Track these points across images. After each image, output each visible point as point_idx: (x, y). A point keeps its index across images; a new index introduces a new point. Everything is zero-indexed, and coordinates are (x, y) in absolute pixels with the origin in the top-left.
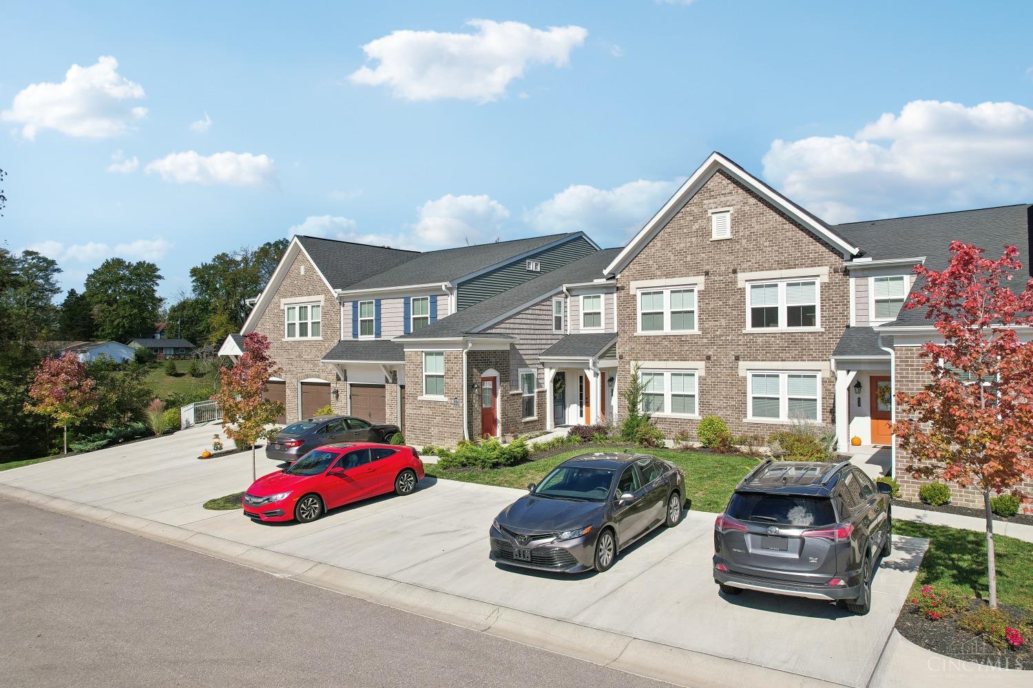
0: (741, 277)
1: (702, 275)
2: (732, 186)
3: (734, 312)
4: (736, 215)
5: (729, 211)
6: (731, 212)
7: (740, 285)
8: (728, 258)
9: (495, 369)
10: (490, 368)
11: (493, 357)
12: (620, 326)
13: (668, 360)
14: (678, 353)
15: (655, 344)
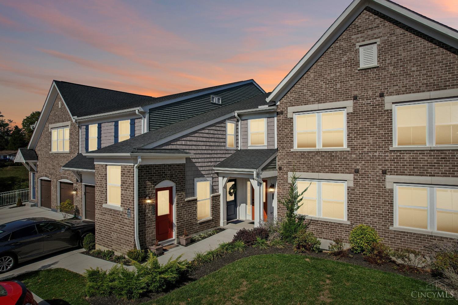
0: (388, 99)
1: (351, 99)
2: (378, 21)
3: (381, 132)
4: (383, 45)
5: (376, 43)
6: (378, 43)
7: (387, 107)
8: (375, 84)
9: (171, 180)
10: (166, 179)
11: (169, 170)
12: (279, 144)
13: (320, 172)
14: (329, 166)
15: (308, 158)
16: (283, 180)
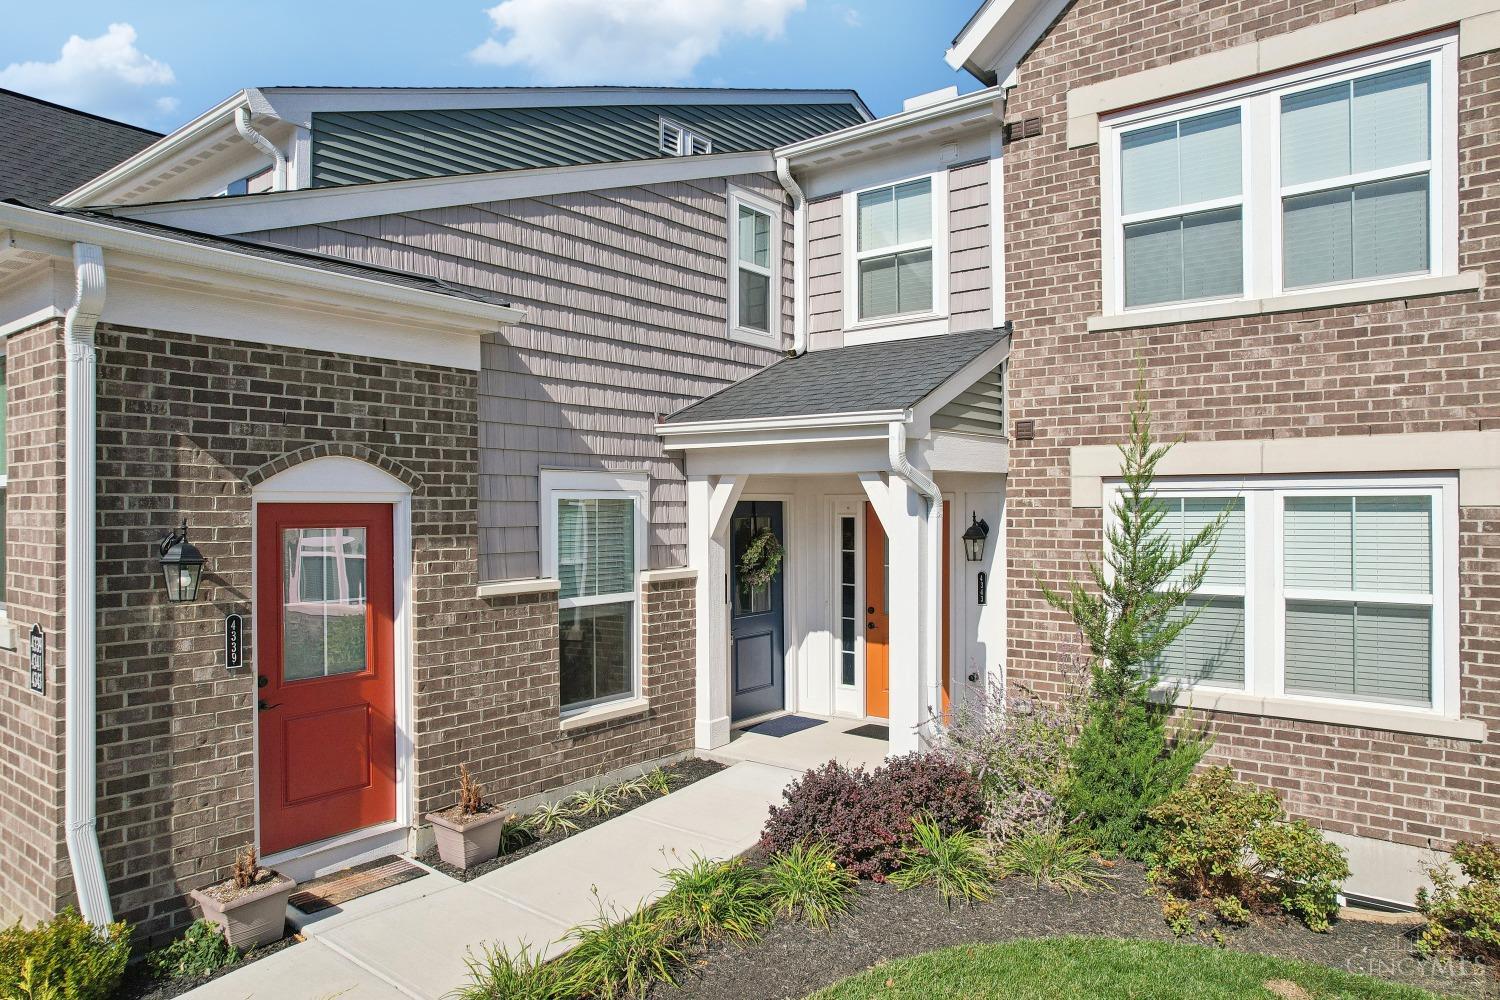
9: (372, 459)
10: (334, 451)
11: (358, 396)
12: (1019, 296)
13: (1272, 435)
14: (1330, 396)
15: (1196, 358)
16: (1043, 493)
